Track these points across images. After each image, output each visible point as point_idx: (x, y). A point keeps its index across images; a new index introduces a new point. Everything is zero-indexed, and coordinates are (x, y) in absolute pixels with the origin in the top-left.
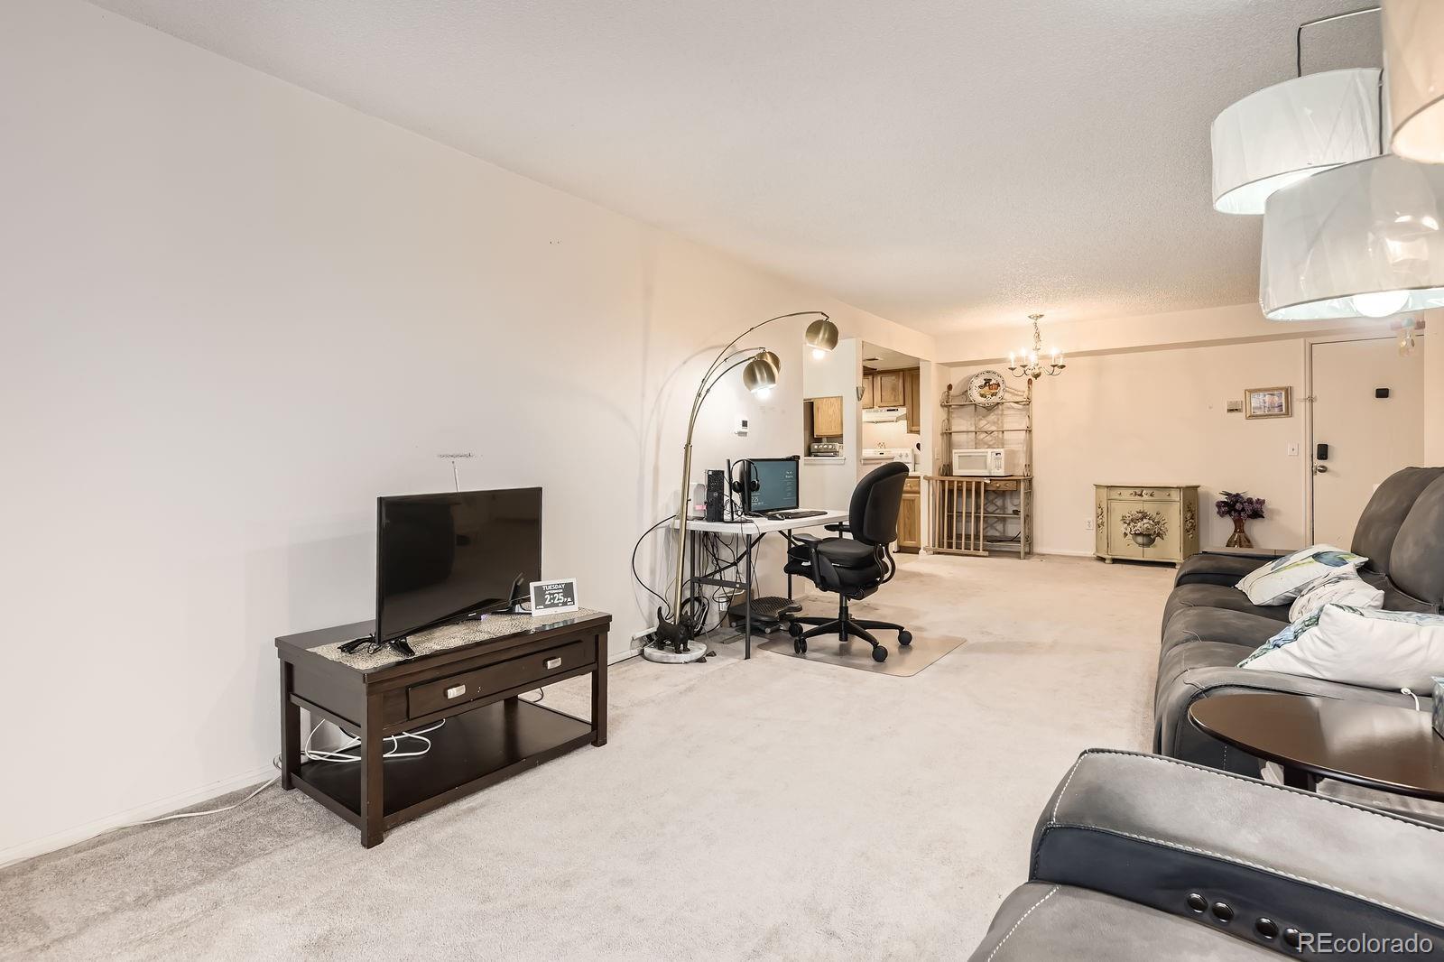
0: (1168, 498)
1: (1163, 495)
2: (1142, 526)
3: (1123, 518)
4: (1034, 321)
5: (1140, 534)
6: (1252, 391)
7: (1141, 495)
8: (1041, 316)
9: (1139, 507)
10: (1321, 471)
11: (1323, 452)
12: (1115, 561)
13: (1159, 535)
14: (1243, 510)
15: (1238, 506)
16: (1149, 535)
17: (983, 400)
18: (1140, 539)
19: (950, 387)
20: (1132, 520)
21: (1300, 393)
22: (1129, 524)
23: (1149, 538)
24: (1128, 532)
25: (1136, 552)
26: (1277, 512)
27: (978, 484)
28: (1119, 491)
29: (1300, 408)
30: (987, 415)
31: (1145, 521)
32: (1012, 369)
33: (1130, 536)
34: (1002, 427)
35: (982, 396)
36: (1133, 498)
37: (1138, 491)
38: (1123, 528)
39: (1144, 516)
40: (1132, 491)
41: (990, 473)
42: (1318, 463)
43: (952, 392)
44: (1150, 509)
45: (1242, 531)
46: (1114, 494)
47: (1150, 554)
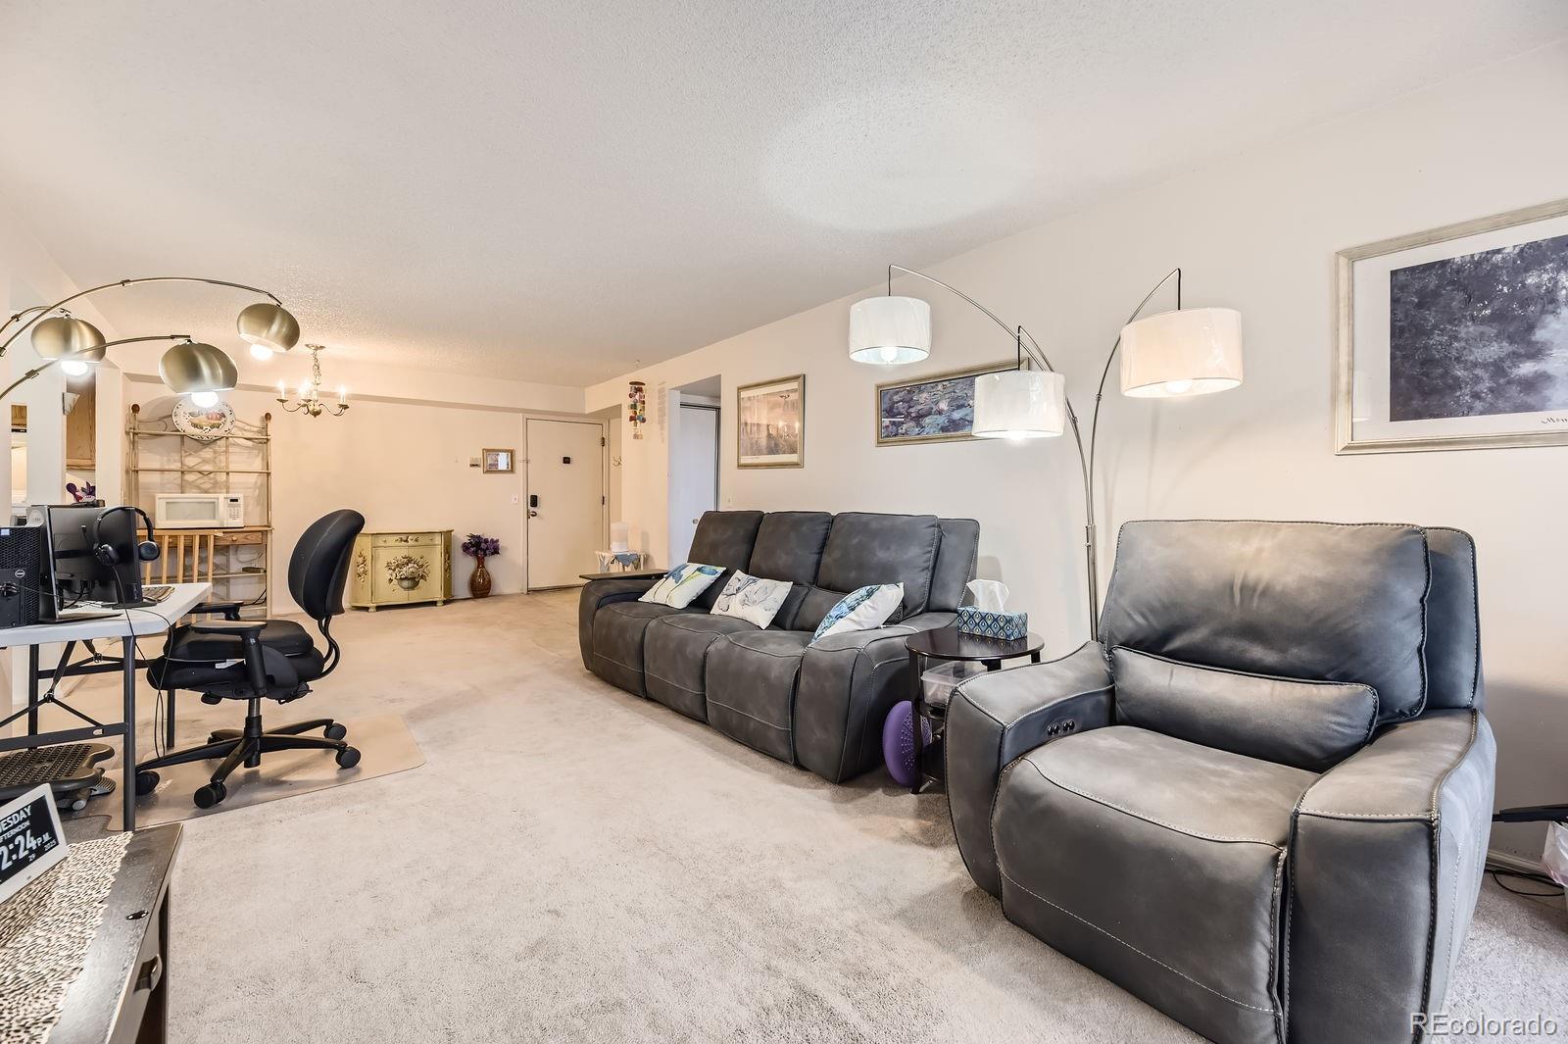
0: (430, 542)
1: (423, 540)
2: (406, 571)
3: (388, 565)
4: (311, 351)
5: (406, 578)
6: (488, 450)
7: (406, 541)
8: (322, 347)
9: (404, 552)
10: (533, 515)
11: (534, 501)
12: (379, 608)
13: (422, 577)
14: (487, 549)
15: (483, 546)
16: (413, 579)
17: (197, 431)
18: (406, 583)
19: (135, 408)
20: (397, 566)
21: (519, 456)
22: (394, 570)
23: (414, 581)
24: (393, 578)
25: (401, 596)
26: (506, 549)
27: (204, 540)
28: (384, 538)
29: (519, 466)
30: (200, 450)
31: (410, 565)
32: (282, 401)
33: (395, 582)
34: (227, 467)
35: (195, 426)
36: (397, 543)
37: (404, 537)
38: (387, 574)
39: (410, 560)
40: (397, 537)
41: (223, 523)
42: (532, 509)
43: (140, 416)
44: (415, 554)
45: (483, 567)
46: (380, 541)
47: (415, 596)
